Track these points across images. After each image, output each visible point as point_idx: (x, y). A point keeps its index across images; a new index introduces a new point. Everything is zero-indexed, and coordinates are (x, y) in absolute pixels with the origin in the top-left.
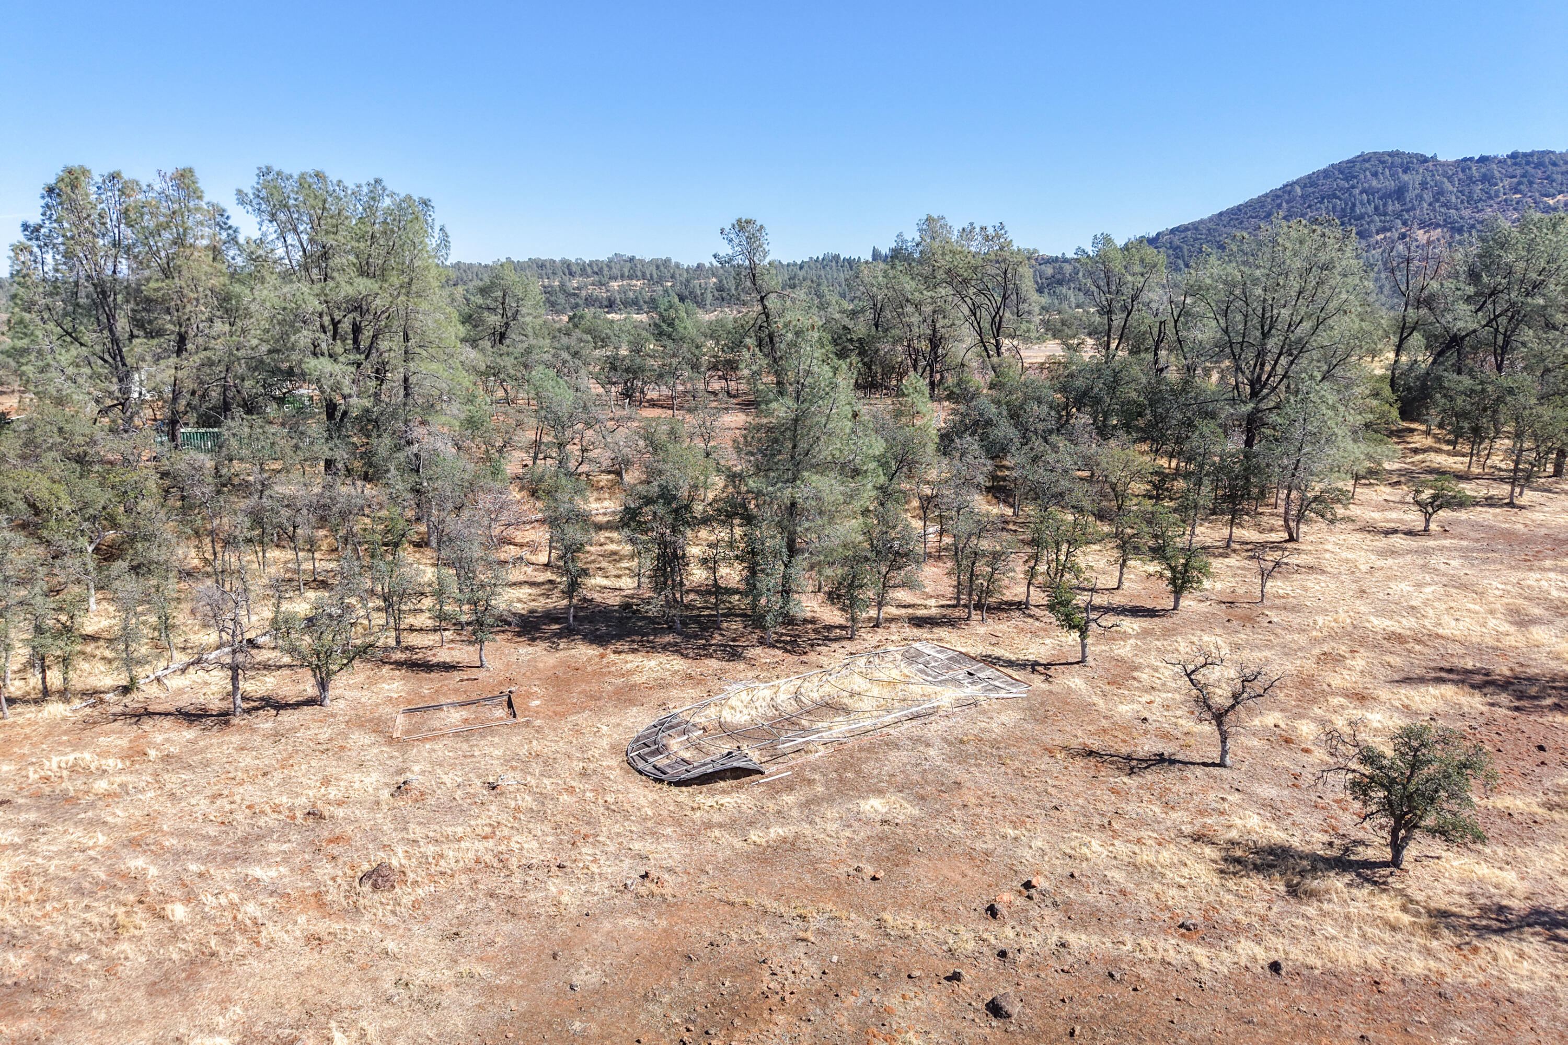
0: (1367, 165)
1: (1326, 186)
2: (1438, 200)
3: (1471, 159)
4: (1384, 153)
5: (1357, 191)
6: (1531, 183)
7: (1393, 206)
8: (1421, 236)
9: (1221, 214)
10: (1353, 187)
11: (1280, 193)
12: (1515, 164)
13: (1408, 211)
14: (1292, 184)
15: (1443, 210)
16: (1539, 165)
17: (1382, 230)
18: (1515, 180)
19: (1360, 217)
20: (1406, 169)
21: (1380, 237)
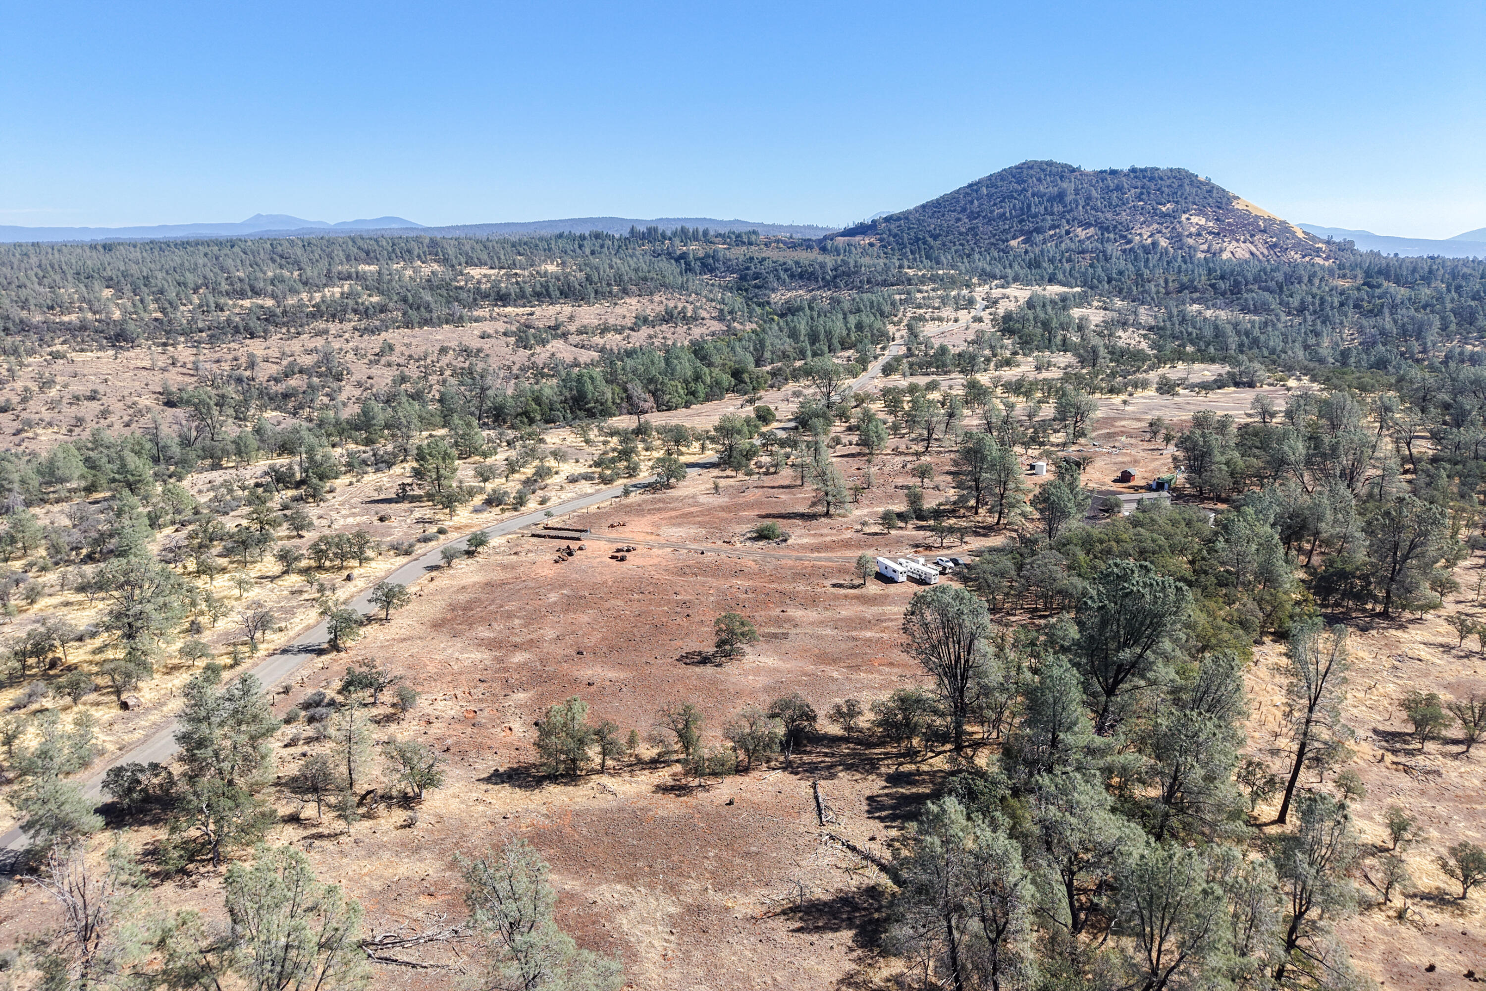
0: (1032, 172)
1: (1005, 187)
2: (1088, 204)
3: (1105, 171)
4: (1042, 162)
5: (1029, 194)
6: (1149, 193)
7: (1058, 208)
8: (1081, 233)
9: (924, 207)
10: (1025, 190)
11: (968, 190)
12: (1136, 177)
13: (1069, 212)
14: (977, 183)
15: (1093, 212)
16: (1151, 179)
17: (1053, 227)
18: (1138, 191)
19: (1035, 216)
20: (1062, 177)
21: (1052, 232)
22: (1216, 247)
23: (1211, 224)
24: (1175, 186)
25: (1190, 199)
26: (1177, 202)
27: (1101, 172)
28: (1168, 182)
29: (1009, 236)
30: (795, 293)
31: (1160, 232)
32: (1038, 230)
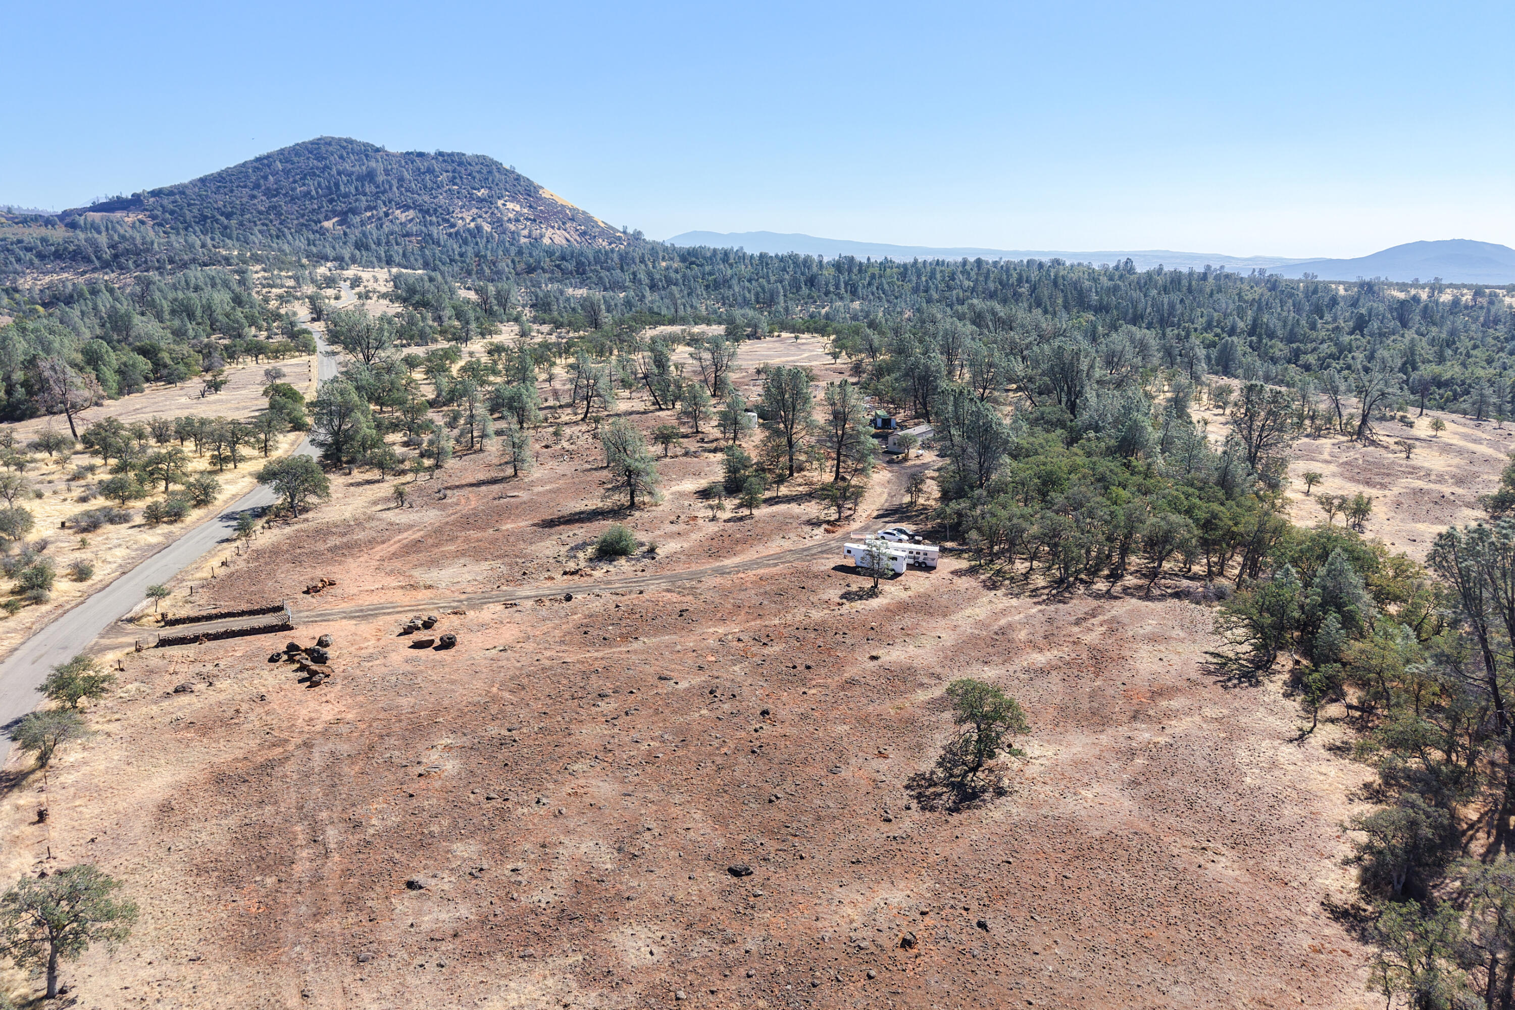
0: (331, 149)
1: (302, 162)
2: (402, 186)
3: (412, 153)
4: (340, 139)
5: (334, 172)
6: (461, 178)
7: (369, 188)
8: (401, 215)
9: (203, 180)
10: (327, 167)
12: (444, 161)
13: (383, 193)
14: (268, 157)
15: (409, 194)
16: (460, 164)
17: (369, 208)
18: (450, 174)
19: (346, 196)
20: (367, 156)
21: (369, 214)
22: (536, 233)
23: (526, 211)
24: (485, 171)
25: (501, 186)
26: (490, 188)
27: (408, 153)
28: (478, 168)
29: (321, 217)
30: (55, 277)
31: (480, 217)
32: (354, 211)
